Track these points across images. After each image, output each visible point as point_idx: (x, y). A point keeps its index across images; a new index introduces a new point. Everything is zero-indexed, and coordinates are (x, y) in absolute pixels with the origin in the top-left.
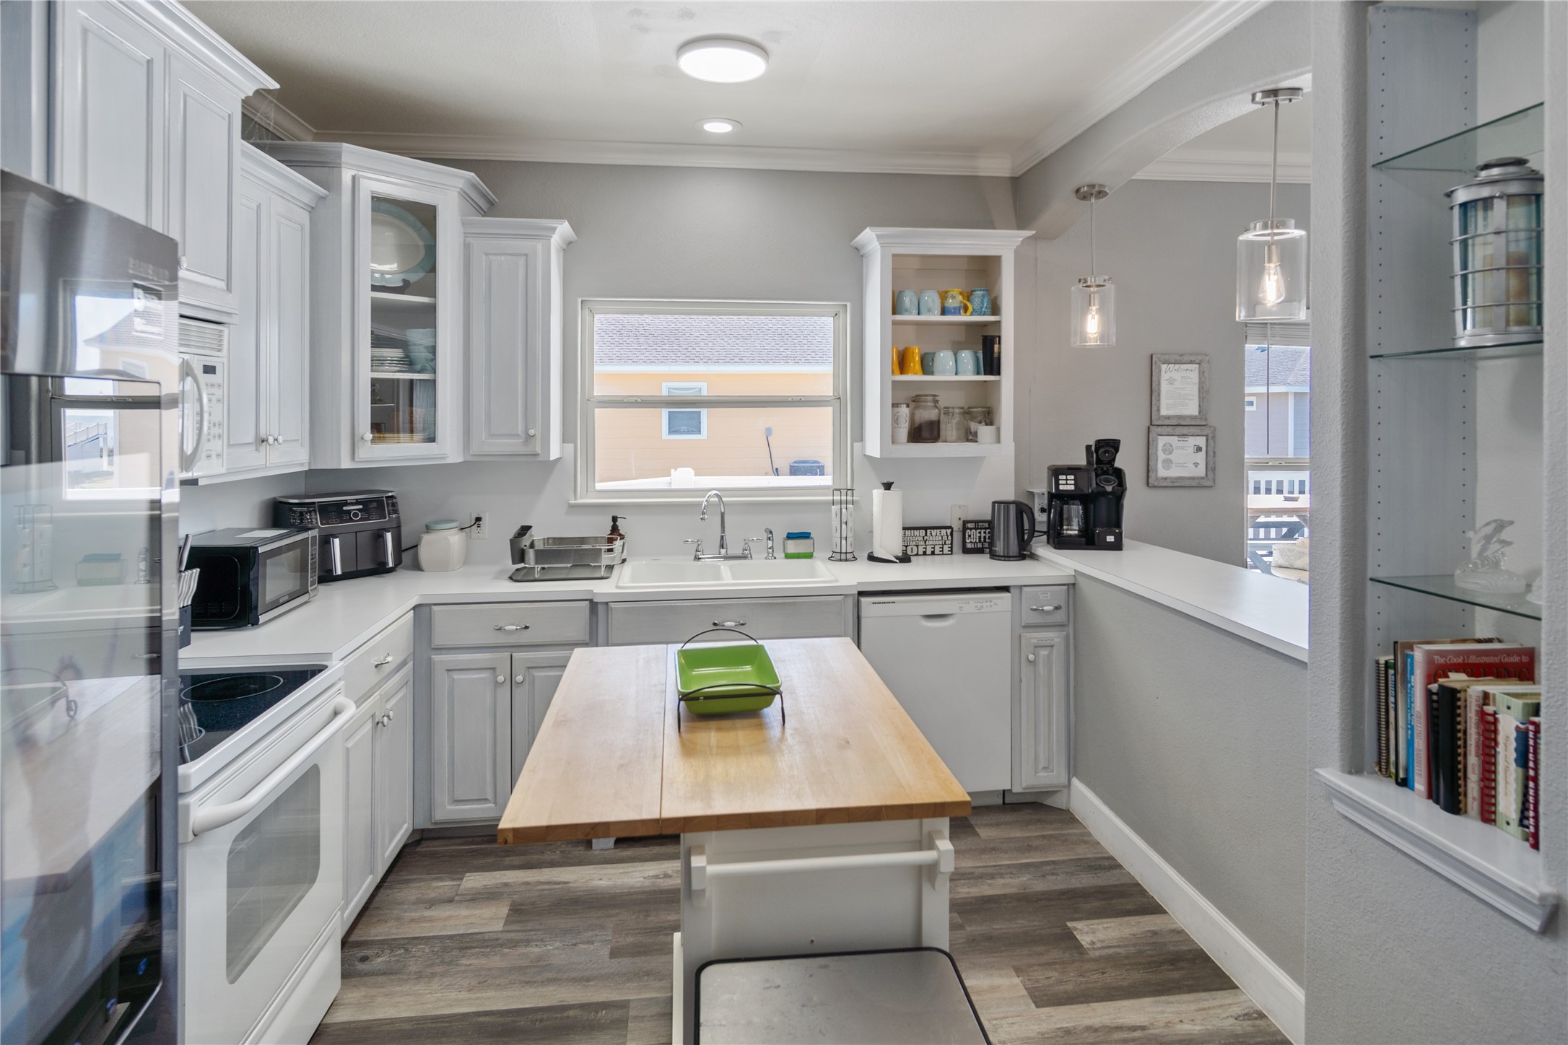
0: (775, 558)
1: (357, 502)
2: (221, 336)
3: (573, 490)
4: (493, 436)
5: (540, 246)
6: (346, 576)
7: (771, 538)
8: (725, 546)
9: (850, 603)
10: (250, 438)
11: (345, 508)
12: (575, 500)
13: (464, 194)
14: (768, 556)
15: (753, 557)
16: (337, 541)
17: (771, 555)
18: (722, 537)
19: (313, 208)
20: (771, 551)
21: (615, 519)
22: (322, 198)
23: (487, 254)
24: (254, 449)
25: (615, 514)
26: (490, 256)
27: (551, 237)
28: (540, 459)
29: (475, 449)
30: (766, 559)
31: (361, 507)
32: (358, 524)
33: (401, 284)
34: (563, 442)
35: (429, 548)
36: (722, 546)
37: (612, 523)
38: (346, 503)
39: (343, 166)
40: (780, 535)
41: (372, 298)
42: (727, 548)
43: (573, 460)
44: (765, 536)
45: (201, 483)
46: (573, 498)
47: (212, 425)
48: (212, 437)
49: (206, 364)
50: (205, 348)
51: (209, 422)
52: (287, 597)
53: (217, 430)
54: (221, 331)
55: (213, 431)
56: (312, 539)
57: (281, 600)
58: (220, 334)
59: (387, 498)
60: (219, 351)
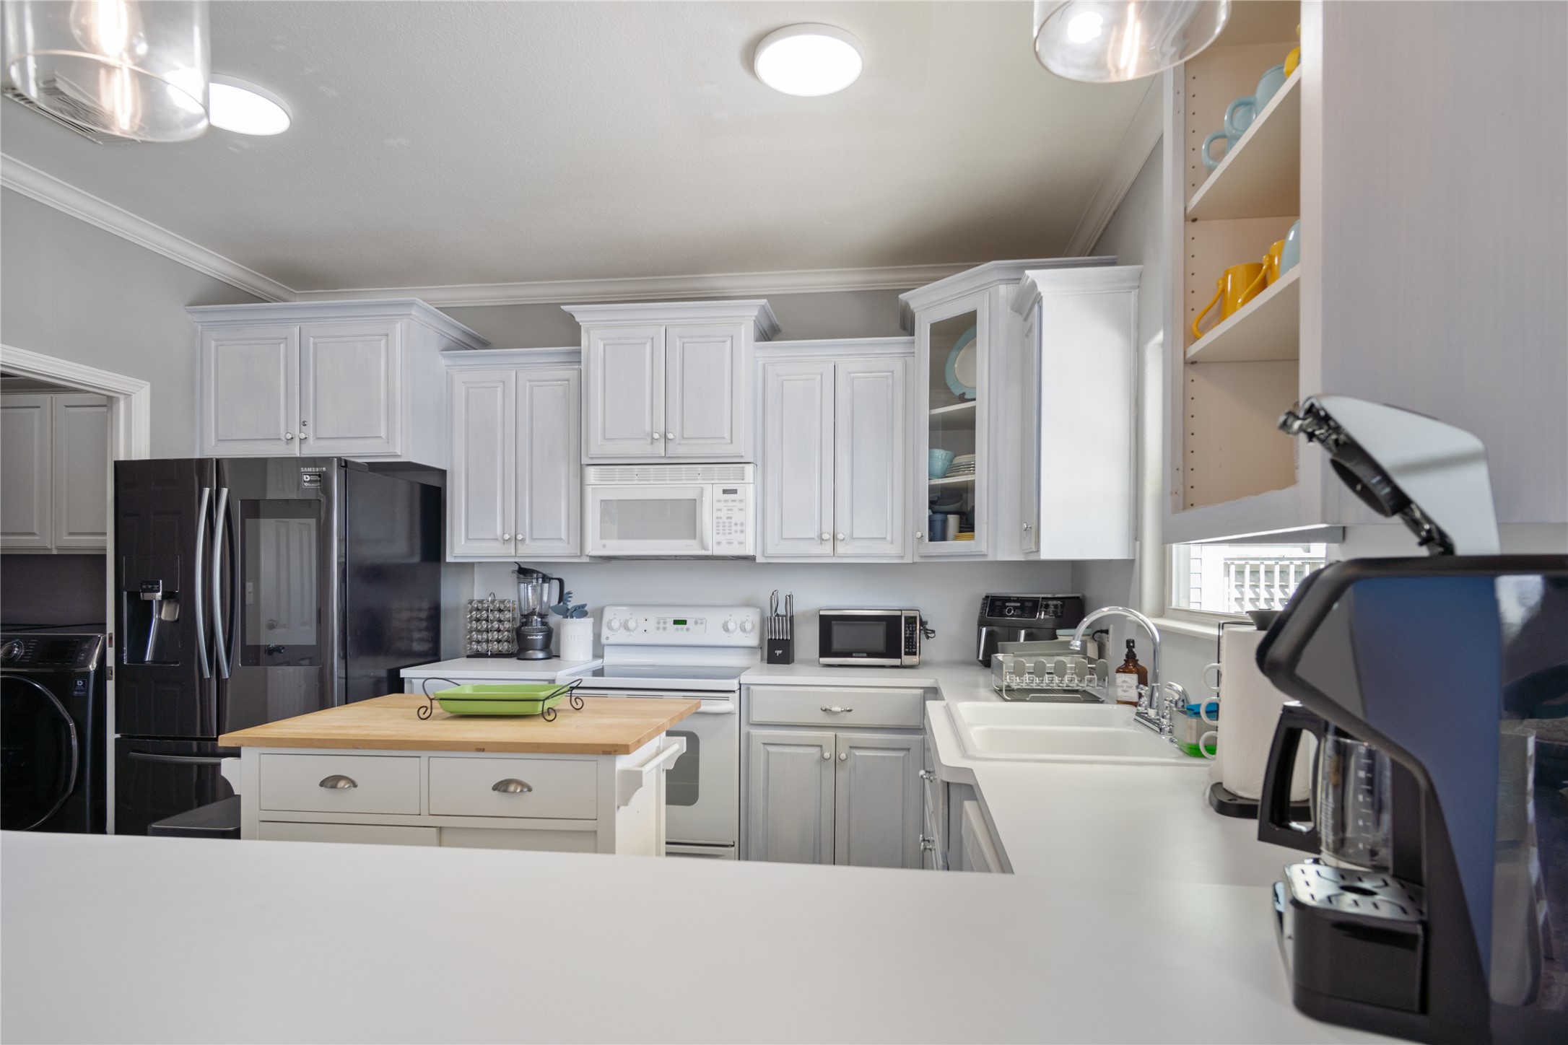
3: (1139, 602)
21: (1129, 643)
24: (818, 542)
34: (1131, 541)
37: (1127, 650)
41: (930, 415)
47: (733, 524)
48: (733, 532)
49: (725, 488)
50: (729, 479)
51: (730, 523)
52: (865, 655)
53: (739, 528)
54: (743, 467)
55: (734, 528)
56: (905, 617)
57: (854, 655)
58: (743, 469)
59: (1043, 598)
60: (743, 479)
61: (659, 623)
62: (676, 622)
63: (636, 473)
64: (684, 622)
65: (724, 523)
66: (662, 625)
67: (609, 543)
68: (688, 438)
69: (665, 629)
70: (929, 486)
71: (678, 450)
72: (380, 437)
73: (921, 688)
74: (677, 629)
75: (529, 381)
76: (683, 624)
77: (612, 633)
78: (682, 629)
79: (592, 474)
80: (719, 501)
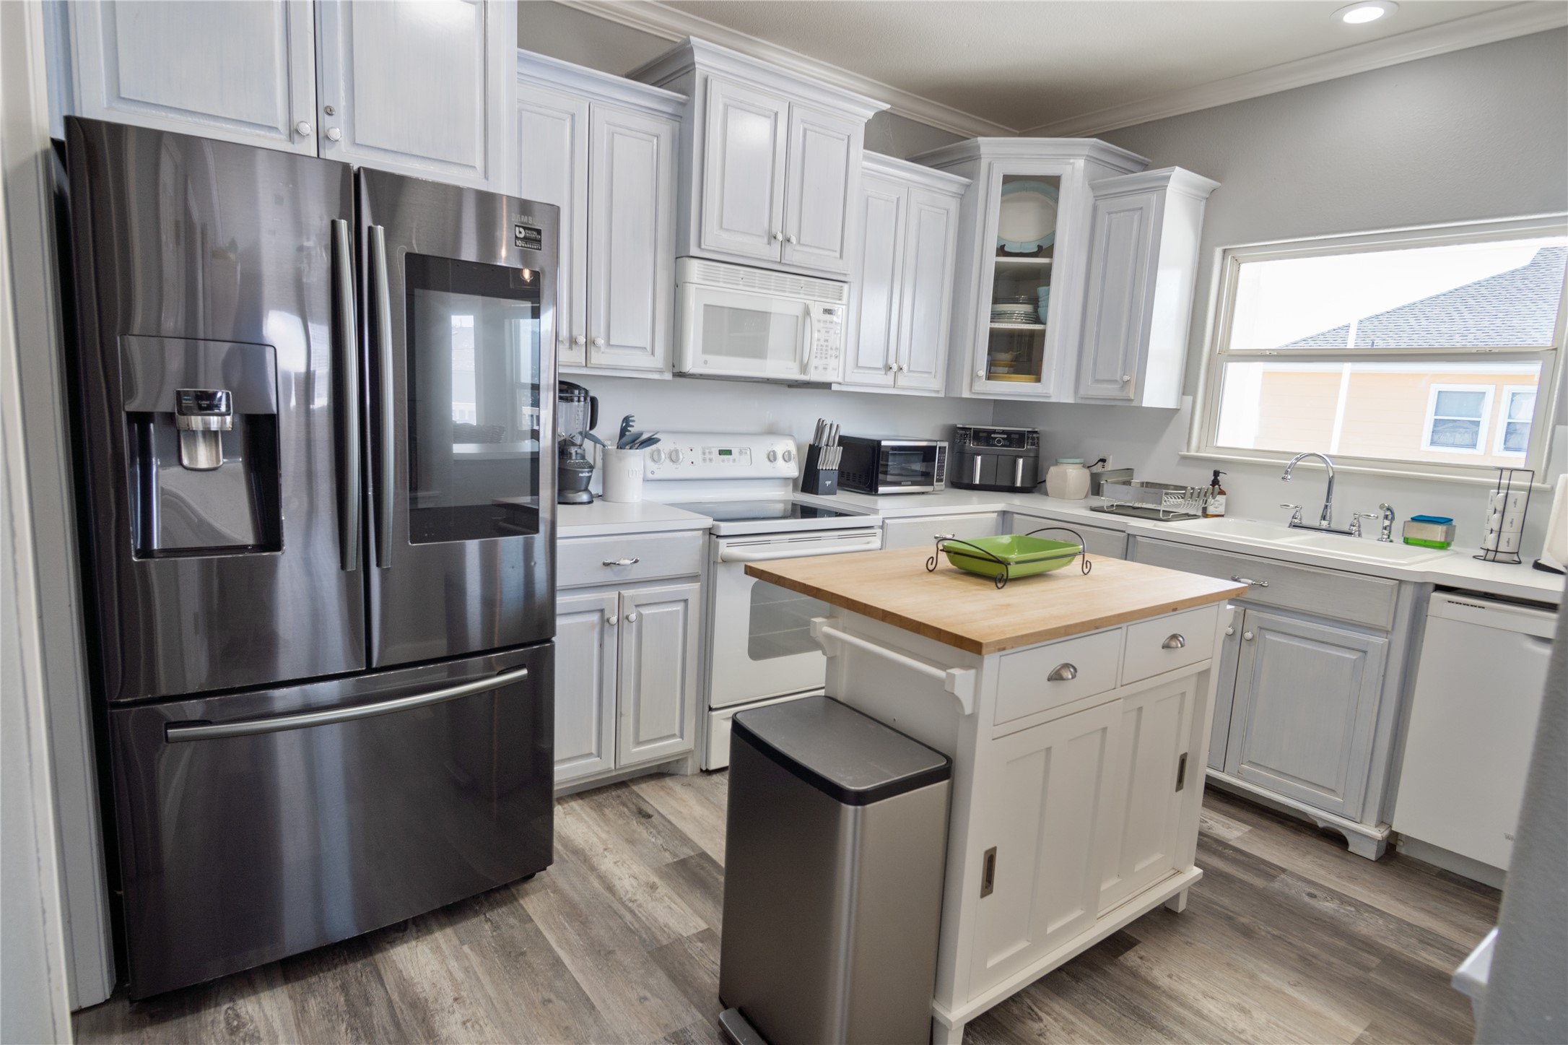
0: (1391, 541)
1: (1003, 432)
2: (841, 290)
3: (1186, 441)
4: (1097, 381)
5: (1154, 197)
6: (982, 488)
7: (1390, 517)
8: (1328, 518)
9: (1408, 594)
10: (880, 365)
11: (992, 435)
12: (1188, 451)
13: (1095, 161)
14: (1382, 538)
15: (1363, 535)
16: (979, 458)
17: (1386, 537)
18: (1326, 507)
19: (962, 195)
20: (1386, 532)
21: (1216, 474)
22: (968, 186)
23: (1109, 213)
24: (884, 373)
25: (1217, 469)
26: (1112, 215)
27: (1167, 186)
28: (1134, 404)
29: (1082, 392)
30: (1378, 540)
31: (1006, 436)
32: (998, 449)
33: (1036, 250)
34: (1184, 394)
35: (1053, 475)
36: (1324, 518)
37: (1213, 478)
38: (994, 432)
39: (982, 156)
40: (1402, 516)
41: (996, 263)
42: (1330, 521)
43: (1190, 411)
44: (1382, 513)
45: (834, 387)
46: (1186, 450)
47: (829, 348)
48: (828, 356)
49: (826, 308)
50: (827, 297)
51: (827, 346)
52: (910, 483)
53: (834, 353)
54: (841, 287)
55: (830, 352)
56: (940, 448)
57: (903, 483)
58: (841, 289)
59: (1028, 432)
60: (840, 300)
61: (704, 453)
62: (722, 452)
63: (742, 276)
64: (729, 452)
65: (822, 346)
66: (707, 456)
67: (712, 359)
68: (804, 245)
69: (711, 460)
70: (991, 328)
71: (795, 256)
72: (475, 167)
73: (994, 512)
74: (723, 461)
75: (608, 123)
76: (726, 454)
77: (657, 466)
78: (728, 460)
79: (695, 270)
80: (819, 321)
